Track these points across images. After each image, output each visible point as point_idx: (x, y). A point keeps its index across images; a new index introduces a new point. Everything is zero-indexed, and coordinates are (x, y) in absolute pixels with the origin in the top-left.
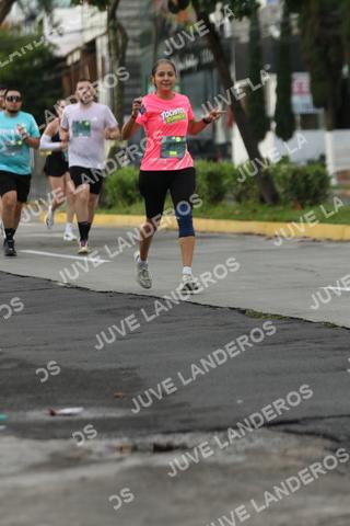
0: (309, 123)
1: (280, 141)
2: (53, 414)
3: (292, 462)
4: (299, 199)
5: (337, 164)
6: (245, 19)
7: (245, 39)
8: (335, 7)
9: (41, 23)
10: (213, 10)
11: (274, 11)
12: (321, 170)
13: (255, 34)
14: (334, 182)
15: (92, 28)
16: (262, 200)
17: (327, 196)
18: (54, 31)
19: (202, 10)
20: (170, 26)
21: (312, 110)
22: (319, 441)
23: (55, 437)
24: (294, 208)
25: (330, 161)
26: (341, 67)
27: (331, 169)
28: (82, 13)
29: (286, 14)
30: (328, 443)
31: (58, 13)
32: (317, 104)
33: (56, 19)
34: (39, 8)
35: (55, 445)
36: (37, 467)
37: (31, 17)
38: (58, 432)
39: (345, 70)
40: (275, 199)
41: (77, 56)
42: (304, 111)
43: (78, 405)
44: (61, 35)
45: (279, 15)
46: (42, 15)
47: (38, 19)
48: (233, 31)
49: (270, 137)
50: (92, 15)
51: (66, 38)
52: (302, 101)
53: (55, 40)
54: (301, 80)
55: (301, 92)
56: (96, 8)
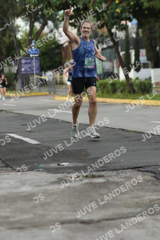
0: (146, 66)
1: (136, 72)
2: (59, 165)
4: (142, 92)
5: (155, 80)
6: (124, 31)
7: (124, 38)
8: (154, 27)
9: (55, 33)
10: (113, 28)
11: (134, 28)
12: (150, 82)
13: (127, 36)
14: (154, 86)
16: (130, 92)
18: (59, 35)
19: (109, 28)
20: (98, 33)
21: (146, 62)
22: (149, 174)
23: (59, 173)
24: (141, 95)
25: (153, 79)
26: (156, 47)
27: (153, 82)
29: (138, 29)
30: (153, 174)
32: (148, 59)
33: (59, 31)
34: (54, 28)
35: (60, 175)
36: (53, 183)
37: (52, 31)
38: (61, 171)
39: (158, 48)
40: (134, 92)
41: (67, 44)
42: (144, 62)
43: (67, 162)
44: (61, 36)
45: (135, 30)
46: (55, 31)
49: (133, 70)
51: (63, 38)
52: (143, 59)
53: (59, 38)
54: (143, 52)
55: (143, 56)
56: (73, 28)
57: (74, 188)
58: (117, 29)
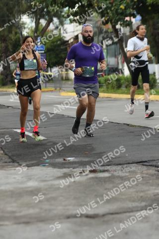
2: (64, 160)
3: (144, 175)
6: (128, 27)
7: (128, 34)
9: (60, 29)
10: (117, 24)
12: (154, 77)
14: (158, 81)
15: (77, 31)
17: (156, 86)
18: (65, 32)
19: (113, 24)
20: (103, 30)
22: (154, 168)
23: (65, 168)
25: (157, 74)
27: (157, 77)
28: (74, 26)
30: (157, 169)
31: (66, 26)
33: (65, 28)
34: (60, 24)
35: (65, 170)
36: (59, 178)
37: (57, 28)
38: (66, 166)
41: (72, 40)
43: (73, 157)
44: (67, 33)
46: (60, 27)
47: (59, 28)
48: (124, 31)
50: (77, 26)
51: (68, 34)
53: (65, 35)
56: (78, 24)
57: (80, 183)
58: (121, 25)
